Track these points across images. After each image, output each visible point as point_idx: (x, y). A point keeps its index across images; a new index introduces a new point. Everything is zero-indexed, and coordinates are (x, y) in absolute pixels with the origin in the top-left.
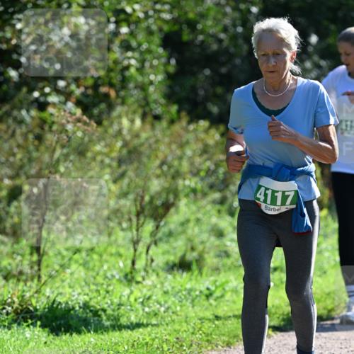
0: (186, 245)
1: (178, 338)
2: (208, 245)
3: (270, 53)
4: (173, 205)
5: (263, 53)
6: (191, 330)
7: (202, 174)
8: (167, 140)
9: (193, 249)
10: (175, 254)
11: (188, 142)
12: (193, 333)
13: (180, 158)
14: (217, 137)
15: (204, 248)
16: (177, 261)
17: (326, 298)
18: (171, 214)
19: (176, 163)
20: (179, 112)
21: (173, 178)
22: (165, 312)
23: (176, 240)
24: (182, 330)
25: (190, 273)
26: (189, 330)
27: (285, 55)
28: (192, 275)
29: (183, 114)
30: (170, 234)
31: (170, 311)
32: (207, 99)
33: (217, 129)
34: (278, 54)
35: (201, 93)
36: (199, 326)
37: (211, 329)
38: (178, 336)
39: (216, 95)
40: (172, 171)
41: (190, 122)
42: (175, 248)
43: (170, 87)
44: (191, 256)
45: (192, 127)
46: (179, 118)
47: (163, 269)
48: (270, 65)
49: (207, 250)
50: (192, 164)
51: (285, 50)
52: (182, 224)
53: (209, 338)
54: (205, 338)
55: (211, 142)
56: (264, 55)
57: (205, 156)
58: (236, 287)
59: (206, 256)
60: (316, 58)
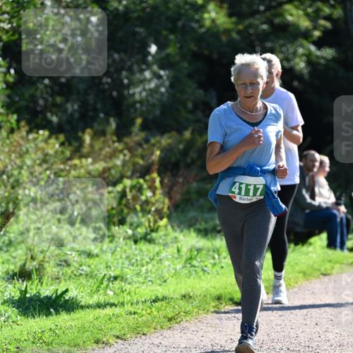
0: (26, 254)
1: (18, 348)
2: (48, 254)
3: (248, 82)
4: (13, 214)
5: (242, 82)
6: (32, 340)
7: (42, 183)
8: (7, 149)
9: (32, 258)
10: (15, 264)
11: (27, 151)
12: (33, 343)
13: (21, 168)
14: (57, 146)
15: (44, 257)
16: (17, 270)
17: (166, 307)
18: (12, 224)
19: (16, 172)
20: (18, 121)
21: (13, 187)
22: (4, 322)
23: (16, 250)
24: (23, 339)
25: (30, 282)
26: (29, 340)
27: (258, 84)
28: (32, 284)
29: (23, 123)
30: (10, 243)
31: (10, 320)
32: (46, 108)
33: (57, 138)
34: (253, 84)
35: (41, 102)
36: (40, 335)
37: (52, 338)
38: (18, 345)
39: (55, 105)
40: (12, 180)
41: (29, 132)
42: (14, 258)
43: (9, 96)
44: (31, 266)
45: (31, 137)
46: (19, 128)
47: (4, 279)
48: (248, 92)
49: (47, 259)
50: (32, 173)
51: (259, 80)
52: (22, 234)
53: (50, 347)
54: (46, 348)
55: (51, 152)
56: (243, 84)
57: (45, 166)
58: (77, 296)
59: (46, 265)
60: (155, 68)
